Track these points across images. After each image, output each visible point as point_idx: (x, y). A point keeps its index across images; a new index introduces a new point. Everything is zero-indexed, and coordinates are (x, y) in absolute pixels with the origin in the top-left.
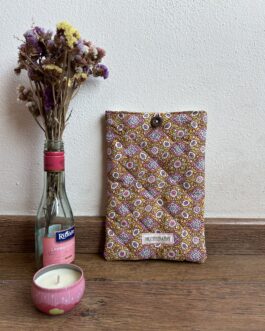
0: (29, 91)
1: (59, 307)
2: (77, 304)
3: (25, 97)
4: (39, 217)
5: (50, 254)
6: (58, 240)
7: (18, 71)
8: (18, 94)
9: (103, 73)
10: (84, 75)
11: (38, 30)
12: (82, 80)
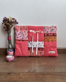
0: (5, 27)
1: (10, 60)
2: (13, 60)
3: (4, 28)
4: (7, 48)
5: (9, 53)
6: (10, 51)
7: (3, 23)
8: (3, 28)
9: (17, 23)
10: (13, 24)
11: (5, 17)
12: (13, 25)
